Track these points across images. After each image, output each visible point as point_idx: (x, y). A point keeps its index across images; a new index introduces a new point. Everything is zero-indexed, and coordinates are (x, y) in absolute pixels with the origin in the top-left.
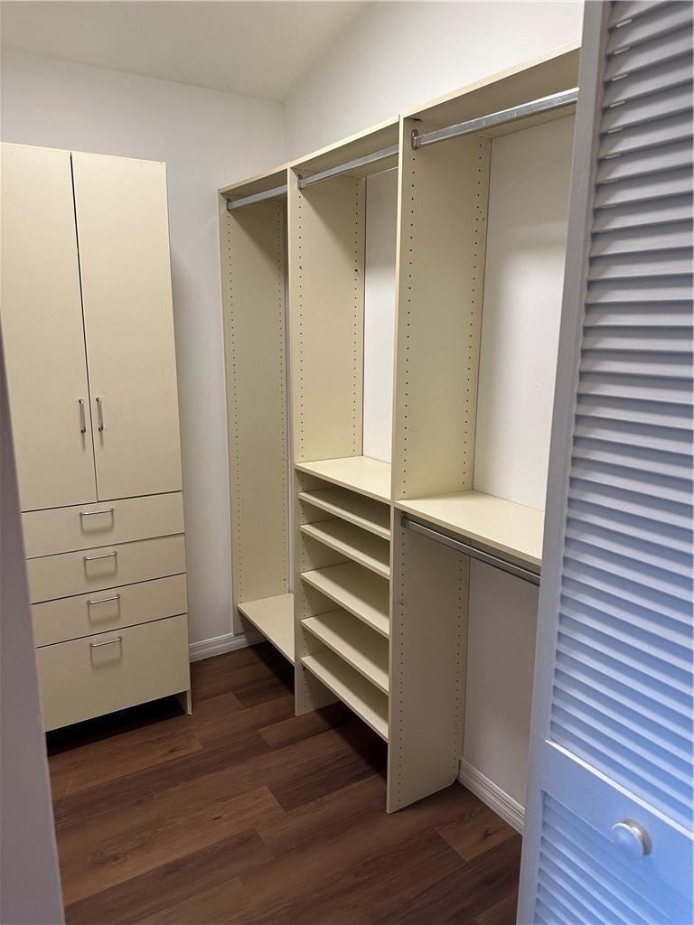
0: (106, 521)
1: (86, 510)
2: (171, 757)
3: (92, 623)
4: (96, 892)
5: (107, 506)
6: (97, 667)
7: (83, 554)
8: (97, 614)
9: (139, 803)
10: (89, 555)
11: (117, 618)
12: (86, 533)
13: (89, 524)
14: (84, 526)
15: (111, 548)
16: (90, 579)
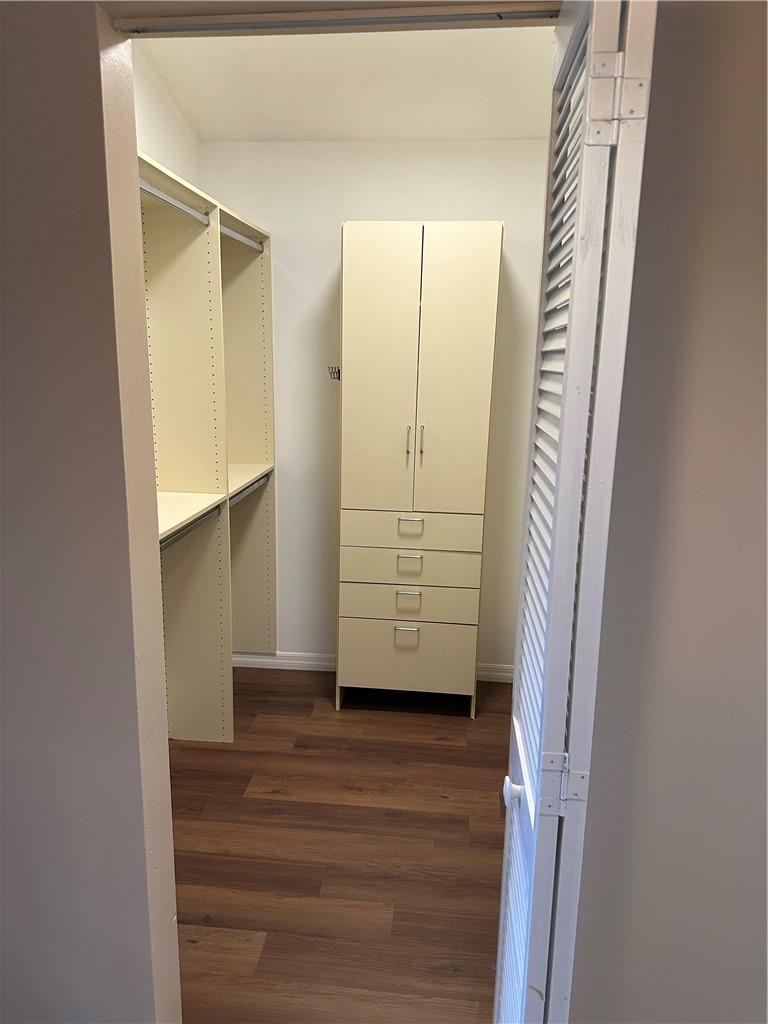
0: (417, 529)
1: (403, 516)
2: (438, 743)
3: (400, 611)
4: (335, 803)
5: (418, 517)
6: (399, 648)
7: (397, 552)
8: (403, 603)
9: (397, 763)
10: (402, 553)
11: (417, 612)
12: (402, 535)
13: (405, 528)
14: (401, 529)
15: (419, 552)
16: (401, 573)
